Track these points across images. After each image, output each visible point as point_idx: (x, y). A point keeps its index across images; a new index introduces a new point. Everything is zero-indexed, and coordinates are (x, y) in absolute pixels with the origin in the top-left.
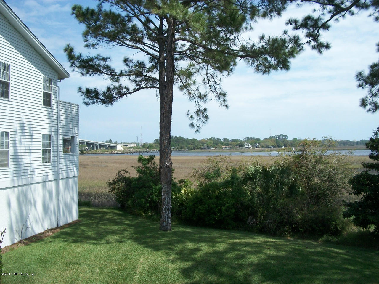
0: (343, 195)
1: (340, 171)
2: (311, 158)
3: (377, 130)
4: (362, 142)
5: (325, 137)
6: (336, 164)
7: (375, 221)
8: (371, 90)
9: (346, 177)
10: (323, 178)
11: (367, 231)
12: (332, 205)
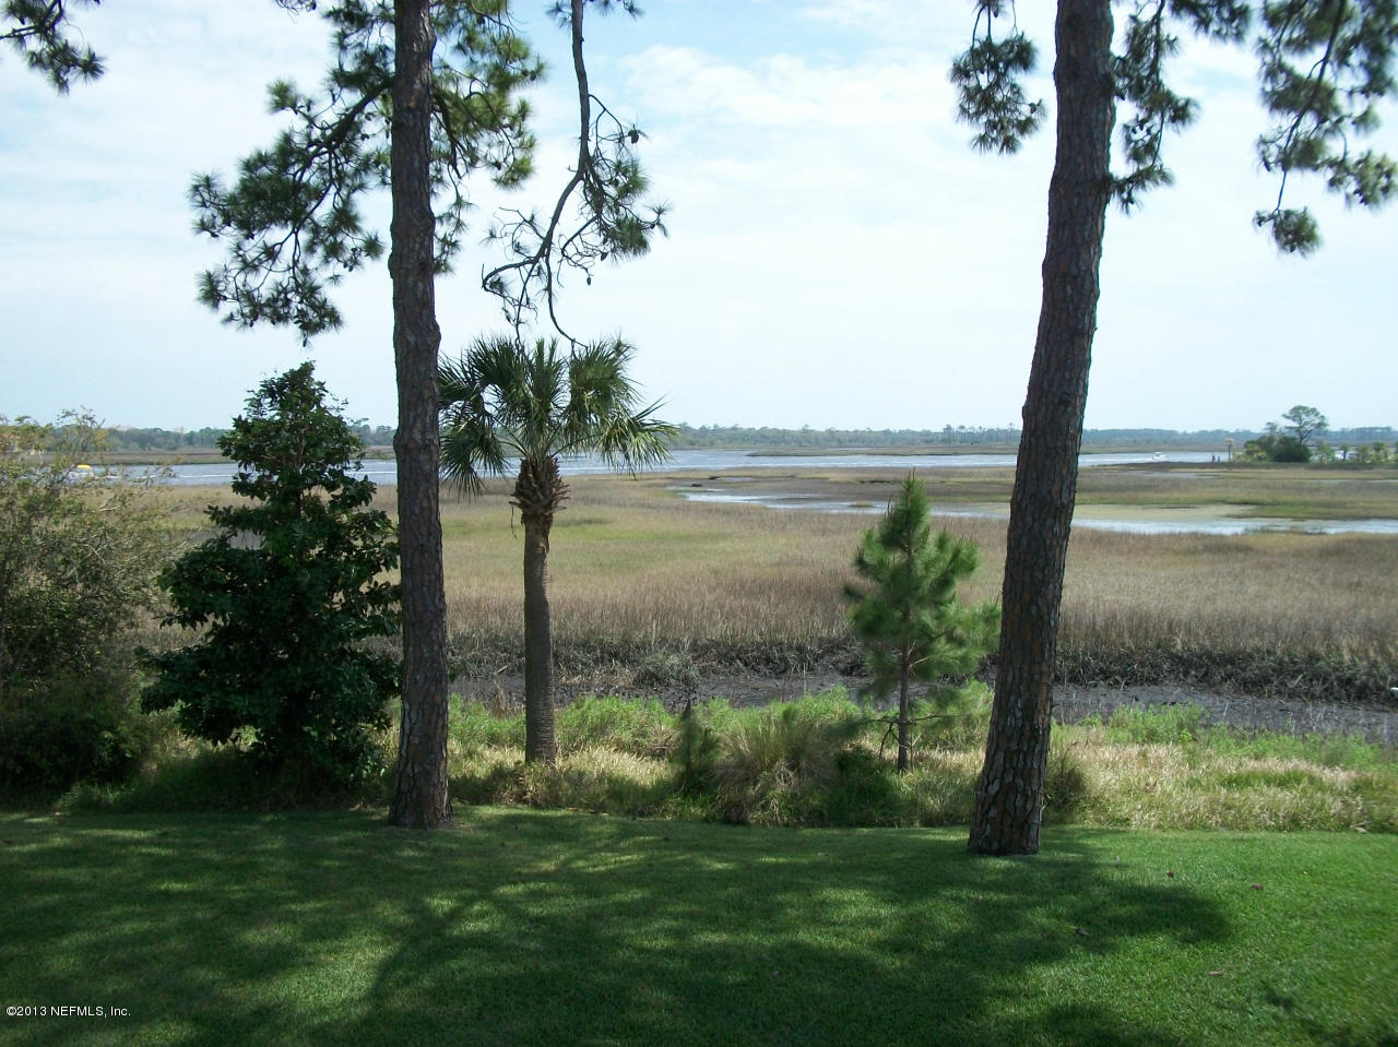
0: (140, 630)
1: (128, 543)
2: (14, 494)
3: (261, 391)
4: (206, 436)
5: (68, 414)
6: (112, 515)
7: (257, 711)
8: (239, 247)
9: (150, 564)
10: (62, 568)
11: (228, 750)
12: (99, 668)
